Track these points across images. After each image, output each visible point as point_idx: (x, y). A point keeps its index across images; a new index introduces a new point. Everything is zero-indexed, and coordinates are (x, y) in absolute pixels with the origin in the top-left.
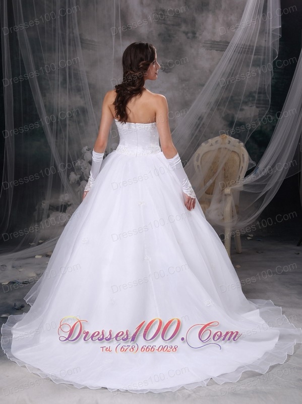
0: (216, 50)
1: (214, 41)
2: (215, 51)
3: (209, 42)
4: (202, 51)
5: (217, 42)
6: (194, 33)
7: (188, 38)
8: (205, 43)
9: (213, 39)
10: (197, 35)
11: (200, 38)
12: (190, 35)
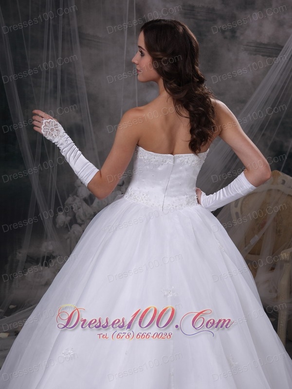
0: (263, 56)
2: (261, 56)
4: (244, 55)
6: (233, 31)
7: (225, 38)
10: (238, 34)
11: (242, 38)
12: (228, 34)
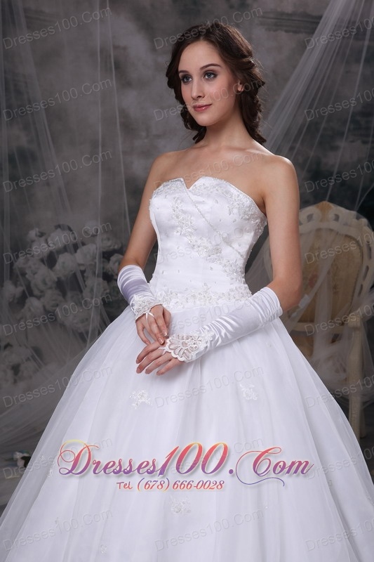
1: (282, 14)
3: (272, 16)
5: (288, 14)
9: (279, 10)
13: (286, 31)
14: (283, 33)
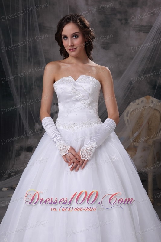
1: (142, 26)
5: (144, 26)
8: (134, 27)
9: (140, 24)
13: (143, 32)
14: (142, 33)
